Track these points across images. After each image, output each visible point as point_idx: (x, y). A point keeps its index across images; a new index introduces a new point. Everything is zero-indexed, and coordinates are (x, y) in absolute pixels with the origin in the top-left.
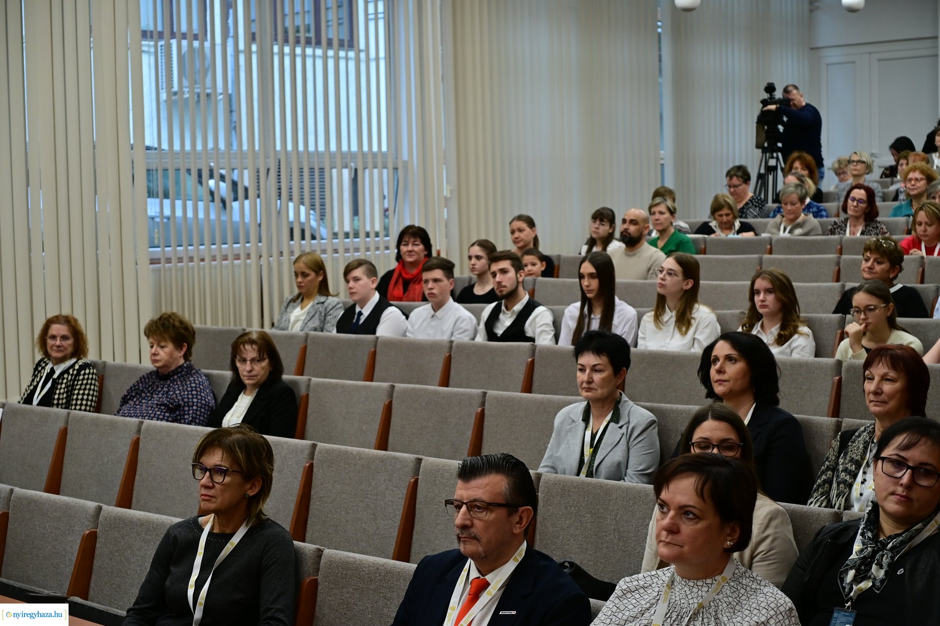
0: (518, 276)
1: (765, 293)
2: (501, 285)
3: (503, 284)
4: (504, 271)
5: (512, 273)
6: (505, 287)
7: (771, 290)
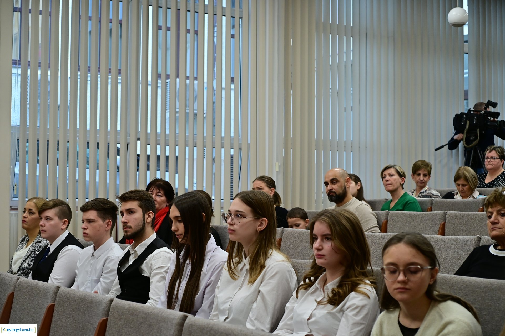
0: (146, 216)
1: (322, 240)
2: (126, 225)
3: (129, 224)
4: (130, 211)
5: (139, 214)
6: (130, 227)
7: (328, 237)
